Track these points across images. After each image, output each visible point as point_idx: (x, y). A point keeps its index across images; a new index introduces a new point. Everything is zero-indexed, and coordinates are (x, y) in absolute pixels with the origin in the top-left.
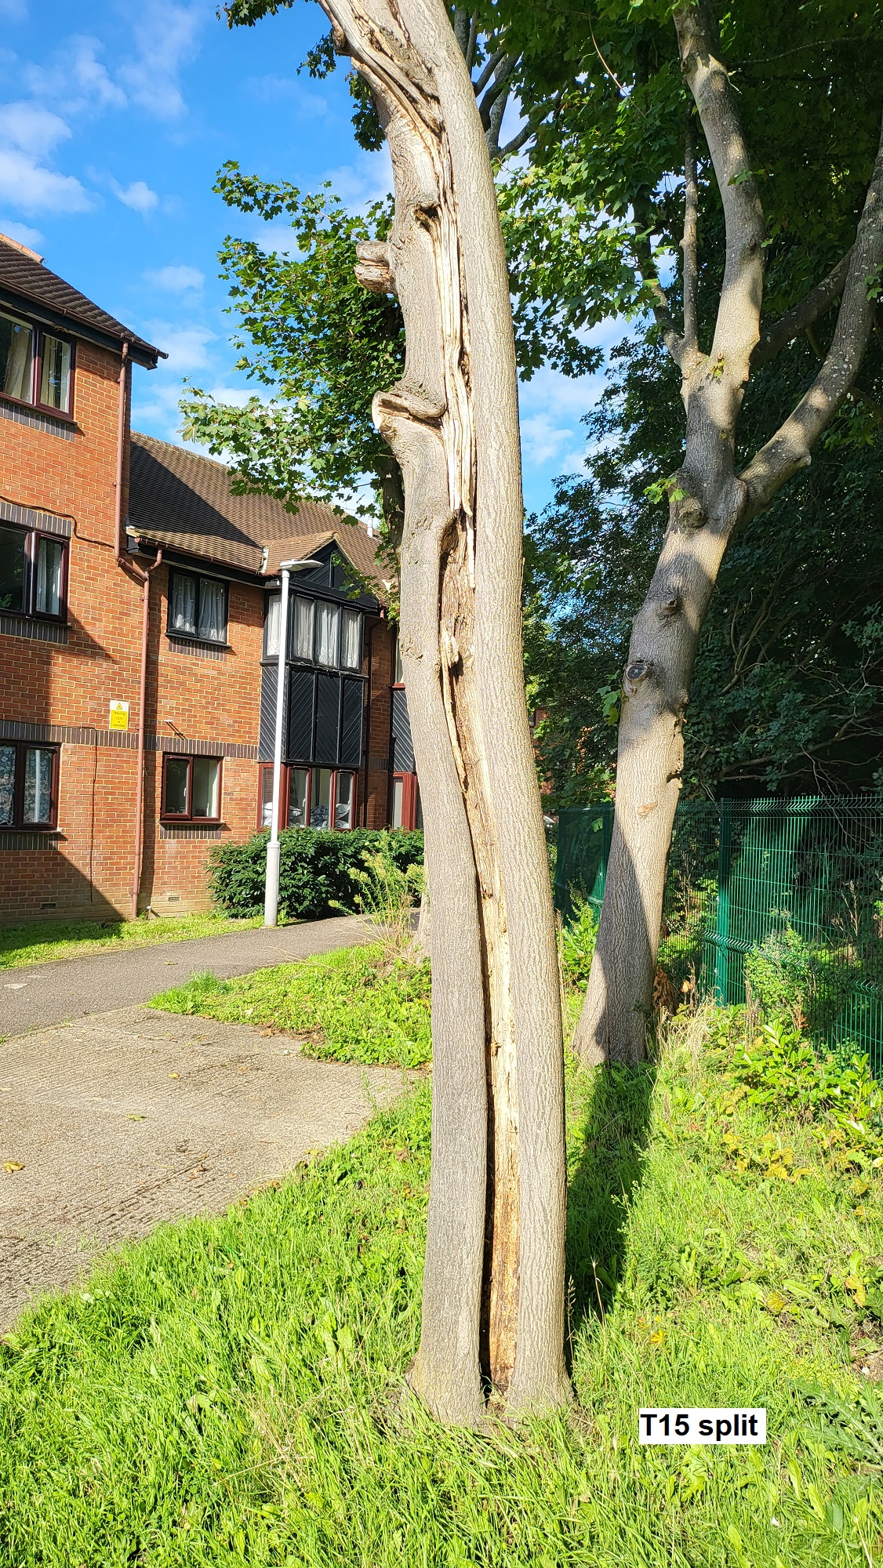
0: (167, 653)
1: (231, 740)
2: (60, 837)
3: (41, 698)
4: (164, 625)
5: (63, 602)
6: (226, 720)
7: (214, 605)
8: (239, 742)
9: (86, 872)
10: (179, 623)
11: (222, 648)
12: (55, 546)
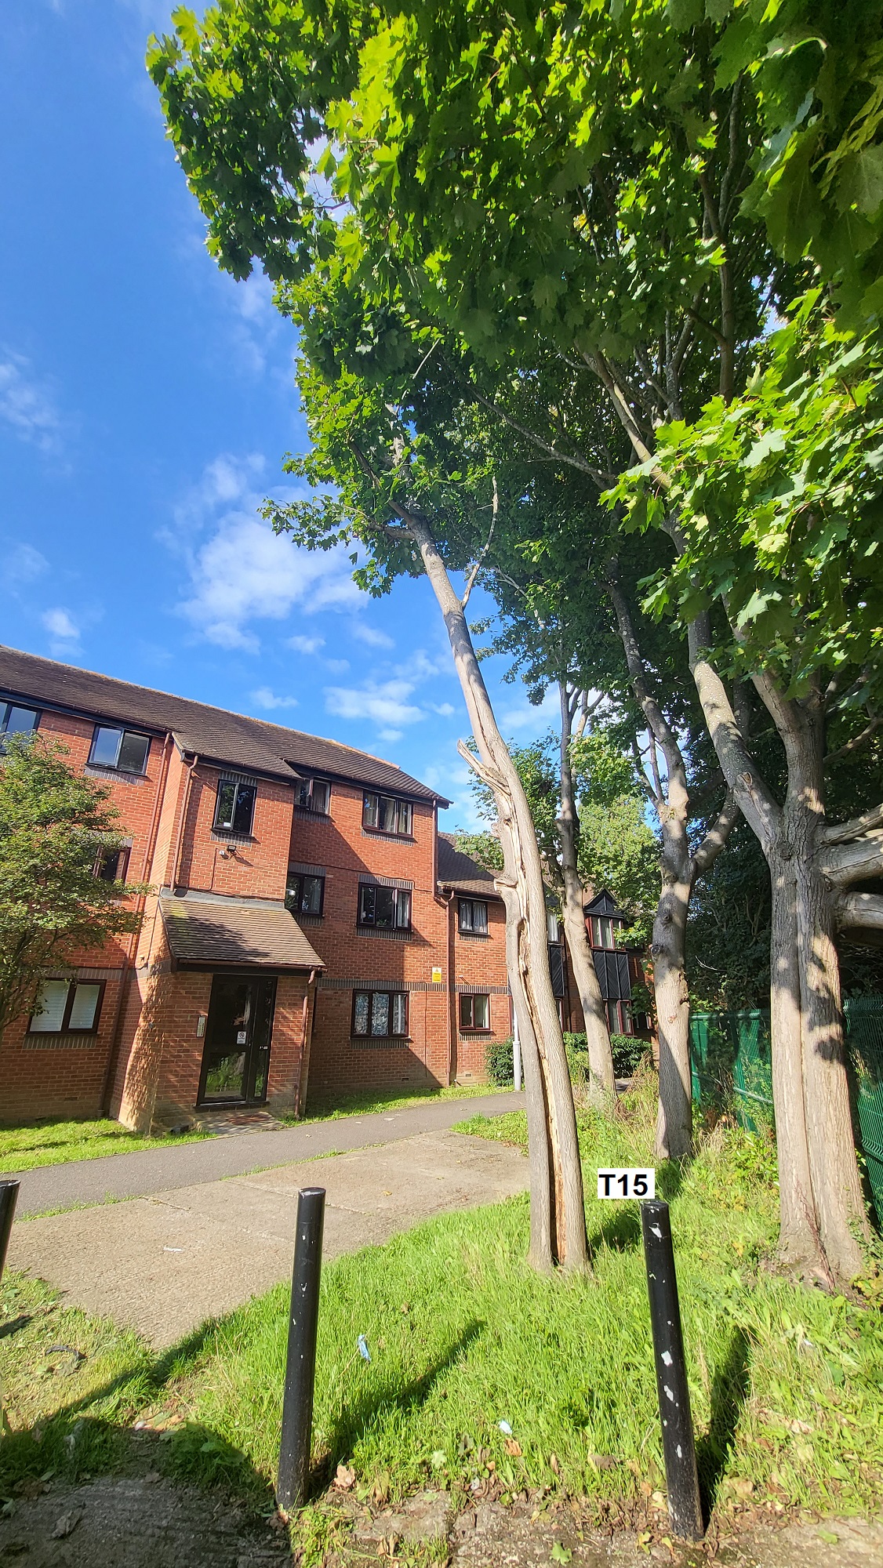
0: (459, 941)
1: (494, 985)
2: (410, 1041)
3: (400, 969)
4: (457, 927)
5: (410, 921)
6: (490, 974)
7: (480, 915)
8: (496, 985)
9: (423, 1060)
10: (463, 925)
11: (485, 936)
12: (406, 894)
